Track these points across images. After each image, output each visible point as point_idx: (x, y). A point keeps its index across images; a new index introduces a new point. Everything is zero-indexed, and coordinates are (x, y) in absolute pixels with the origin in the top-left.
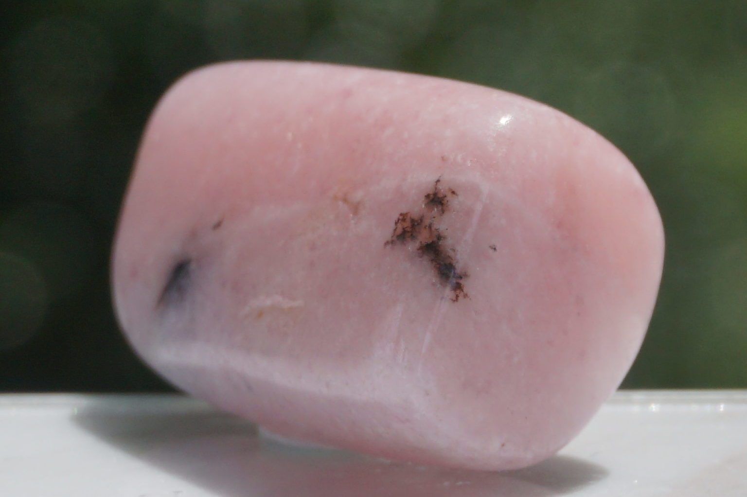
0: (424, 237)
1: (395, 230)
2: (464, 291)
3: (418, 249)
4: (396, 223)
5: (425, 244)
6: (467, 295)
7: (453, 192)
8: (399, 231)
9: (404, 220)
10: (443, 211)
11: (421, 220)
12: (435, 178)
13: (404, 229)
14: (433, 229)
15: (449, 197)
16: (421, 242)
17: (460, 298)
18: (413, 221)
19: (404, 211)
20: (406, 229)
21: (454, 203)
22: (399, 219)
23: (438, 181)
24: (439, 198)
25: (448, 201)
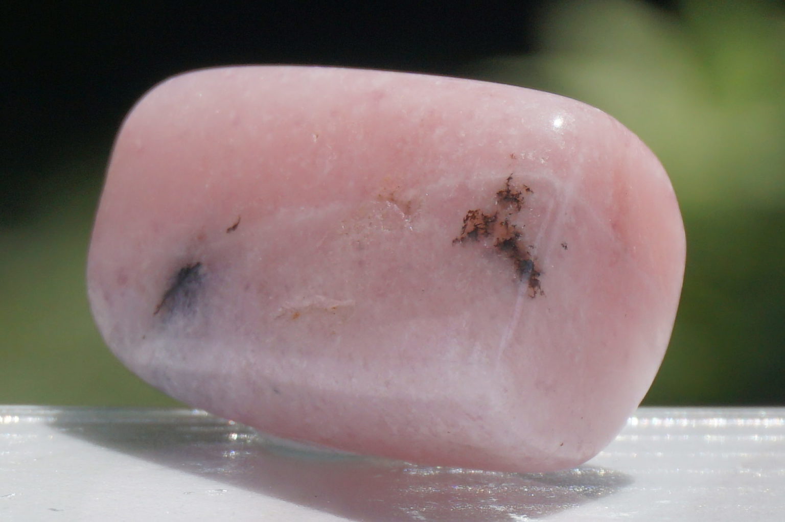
0: (499, 233)
1: (464, 227)
2: (541, 288)
3: (496, 246)
4: (465, 221)
5: (502, 241)
6: (543, 292)
7: (528, 190)
8: (470, 228)
9: (474, 217)
10: (519, 208)
11: (496, 217)
12: (508, 176)
13: (475, 226)
14: (510, 226)
15: (524, 194)
16: (498, 239)
17: (538, 295)
18: (485, 218)
19: (473, 209)
20: (478, 226)
21: (531, 200)
22: (468, 217)
23: (509, 179)
24: (513, 195)
25: (523, 198)
